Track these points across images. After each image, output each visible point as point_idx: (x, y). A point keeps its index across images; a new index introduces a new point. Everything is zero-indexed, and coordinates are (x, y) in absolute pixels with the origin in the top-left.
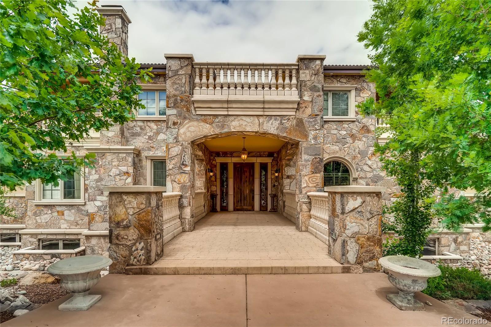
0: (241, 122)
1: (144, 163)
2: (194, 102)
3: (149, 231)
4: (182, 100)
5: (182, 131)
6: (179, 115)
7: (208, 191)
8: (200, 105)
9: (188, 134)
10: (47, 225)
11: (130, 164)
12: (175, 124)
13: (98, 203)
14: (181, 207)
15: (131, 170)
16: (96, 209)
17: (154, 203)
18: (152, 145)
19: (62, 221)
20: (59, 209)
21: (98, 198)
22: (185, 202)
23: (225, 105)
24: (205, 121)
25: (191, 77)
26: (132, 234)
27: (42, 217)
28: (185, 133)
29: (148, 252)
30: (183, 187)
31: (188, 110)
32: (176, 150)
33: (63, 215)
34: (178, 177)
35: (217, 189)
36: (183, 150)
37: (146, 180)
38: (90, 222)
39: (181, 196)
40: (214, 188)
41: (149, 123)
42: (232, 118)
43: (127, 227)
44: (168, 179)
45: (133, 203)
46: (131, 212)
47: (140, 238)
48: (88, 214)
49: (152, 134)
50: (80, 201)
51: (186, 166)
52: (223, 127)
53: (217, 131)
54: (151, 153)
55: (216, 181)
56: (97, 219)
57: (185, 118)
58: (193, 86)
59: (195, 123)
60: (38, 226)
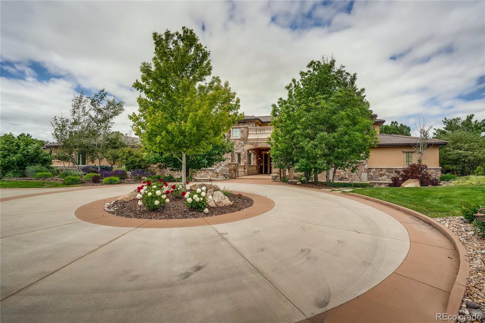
0: (261, 144)
1: (235, 155)
2: (248, 139)
3: (236, 171)
4: (245, 139)
5: (245, 147)
6: (244, 143)
7: (258, 165)
8: (250, 140)
9: (247, 148)
10: (203, 177)
11: (230, 155)
12: (243, 145)
13: (220, 169)
14: (245, 169)
15: (230, 158)
16: (219, 171)
17: (237, 166)
18: (237, 148)
19: (208, 175)
20: (207, 171)
21: (220, 167)
22: (246, 167)
23: (257, 140)
24: (251, 144)
25: (248, 132)
26: (233, 172)
27: (202, 174)
28: (245, 148)
29: (236, 175)
30: (245, 163)
31: (247, 141)
32: (243, 153)
33: (208, 173)
34: (244, 160)
35: (263, 164)
36: (245, 153)
37: (235, 161)
38: (217, 176)
39: (245, 166)
40: (262, 164)
41: (236, 140)
42: (259, 143)
43: (232, 170)
44: (241, 161)
45: (233, 166)
46: (233, 167)
47: (234, 172)
48: (216, 173)
49: (238, 144)
50: (214, 168)
51: (246, 157)
52: (256, 146)
53: (255, 147)
54: (237, 151)
55: (263, 161)
56: (220, 174)
57: (246, 144)
58: (248, 134)
59: (248, 145)
60: (201, 177)
